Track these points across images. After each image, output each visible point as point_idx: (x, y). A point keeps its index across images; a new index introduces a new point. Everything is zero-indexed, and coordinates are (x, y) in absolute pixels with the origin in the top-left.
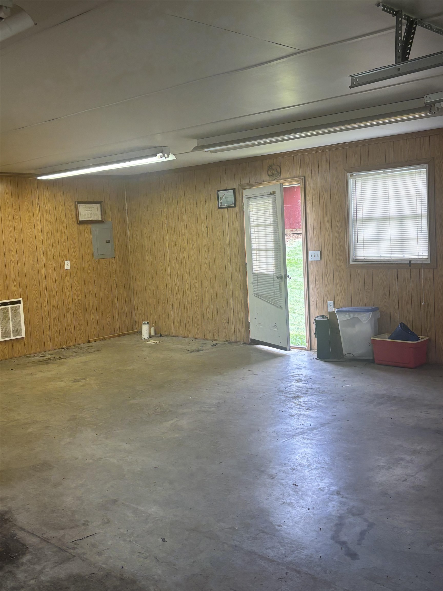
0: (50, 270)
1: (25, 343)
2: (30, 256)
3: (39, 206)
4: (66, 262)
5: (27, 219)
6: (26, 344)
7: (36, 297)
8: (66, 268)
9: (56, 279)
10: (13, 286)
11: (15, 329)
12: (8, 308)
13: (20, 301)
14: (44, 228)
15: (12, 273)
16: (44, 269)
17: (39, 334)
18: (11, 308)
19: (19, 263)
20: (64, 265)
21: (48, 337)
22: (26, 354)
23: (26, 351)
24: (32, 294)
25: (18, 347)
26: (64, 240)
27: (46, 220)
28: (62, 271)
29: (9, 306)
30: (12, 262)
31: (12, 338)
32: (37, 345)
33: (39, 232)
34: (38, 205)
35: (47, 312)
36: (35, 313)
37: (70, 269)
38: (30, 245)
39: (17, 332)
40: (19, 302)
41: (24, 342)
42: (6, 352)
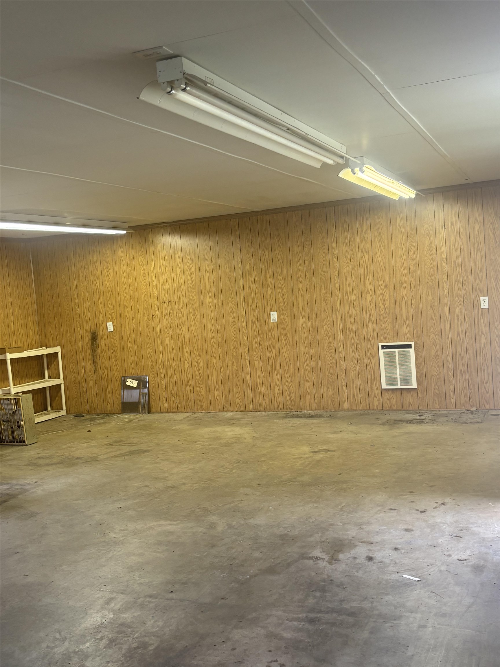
0: (457, 309)
1: (419, 395)
2: (428, 291)
3: (445, 228)
4: (482, 298)
5: (426, 246)
6: (419, 397)
7: (435, 342)
8: (482, 306)
9: (465, 321)
10: (404, 327)
11: (402, 377)
12: (395, 352)
13: (411, 345)
14: (450, 255)
15: (404, 311)
16: (448, 307)
17: (438, 388)
18: (399, 352)
19: (413, 300)
20: (479, 302)
21: (451, 394)
22: (420, 408)
23: (420, 406)
24: (430, 338)
25: (410, 398)
26: (481, 269)
27: (454, 245)
28: (476, 310)
29: (397, 350)
30: (405, 299)
31: (399, 387)
32: (435, 400)
33: (443, 261)
34: (443, 227)
35: (451, 362)
36: (433, 361)
37: (488, 307)
38: (430, 278)
39: (406, 380)
40: (409, 346)
41: (417, 394)
42: (394, 402)
